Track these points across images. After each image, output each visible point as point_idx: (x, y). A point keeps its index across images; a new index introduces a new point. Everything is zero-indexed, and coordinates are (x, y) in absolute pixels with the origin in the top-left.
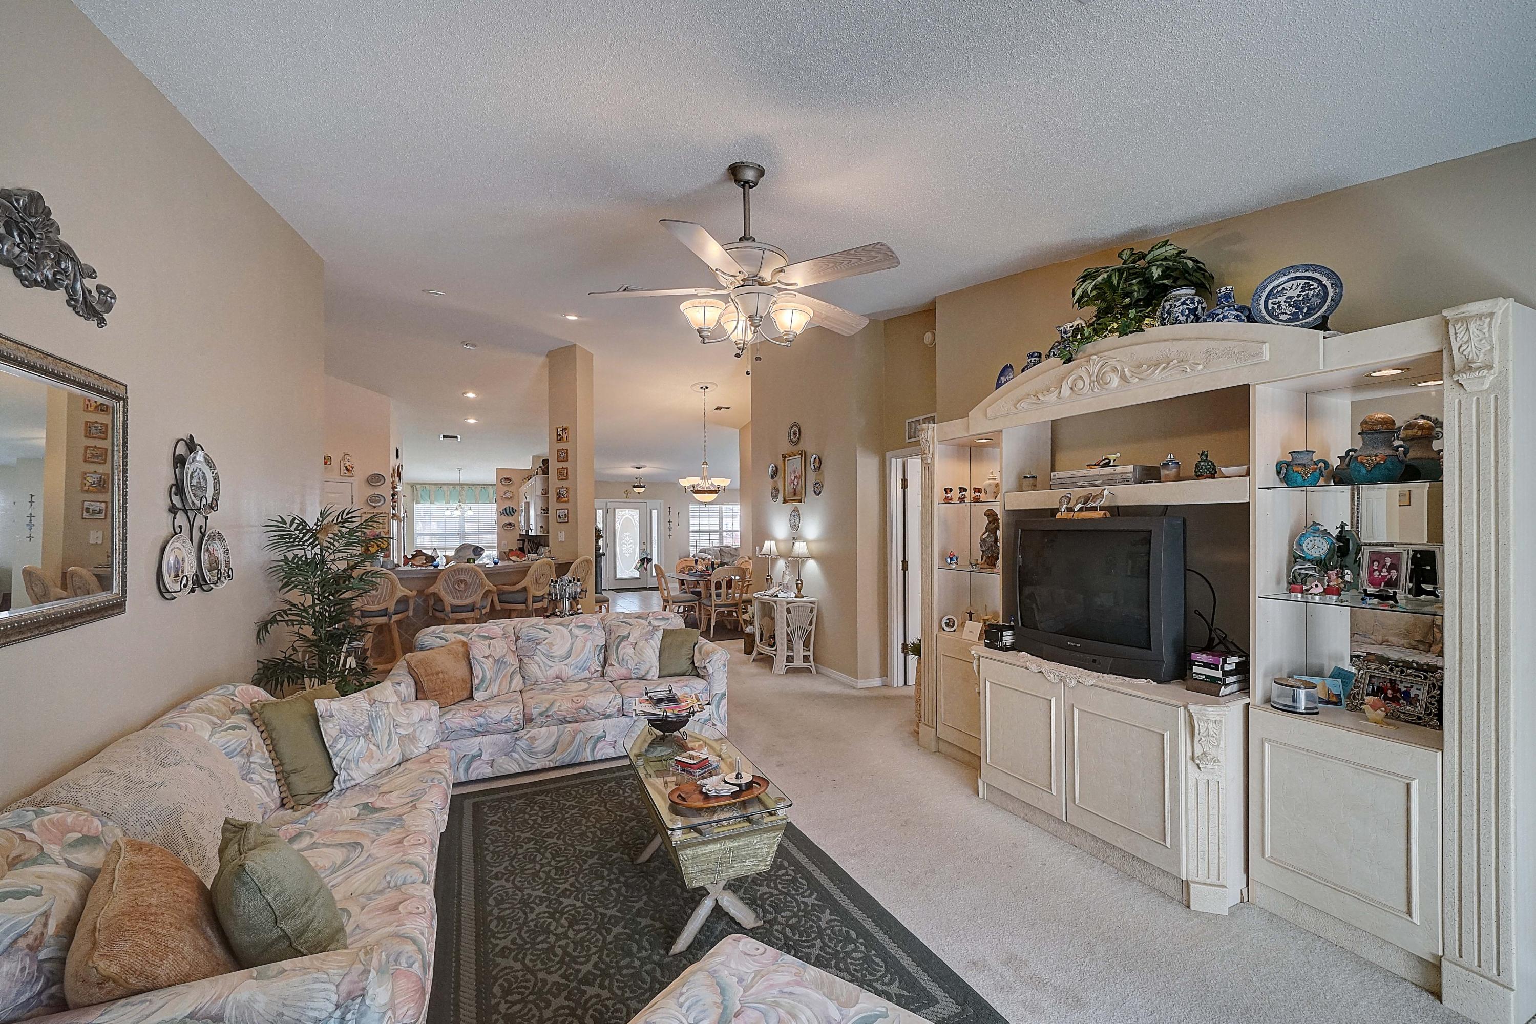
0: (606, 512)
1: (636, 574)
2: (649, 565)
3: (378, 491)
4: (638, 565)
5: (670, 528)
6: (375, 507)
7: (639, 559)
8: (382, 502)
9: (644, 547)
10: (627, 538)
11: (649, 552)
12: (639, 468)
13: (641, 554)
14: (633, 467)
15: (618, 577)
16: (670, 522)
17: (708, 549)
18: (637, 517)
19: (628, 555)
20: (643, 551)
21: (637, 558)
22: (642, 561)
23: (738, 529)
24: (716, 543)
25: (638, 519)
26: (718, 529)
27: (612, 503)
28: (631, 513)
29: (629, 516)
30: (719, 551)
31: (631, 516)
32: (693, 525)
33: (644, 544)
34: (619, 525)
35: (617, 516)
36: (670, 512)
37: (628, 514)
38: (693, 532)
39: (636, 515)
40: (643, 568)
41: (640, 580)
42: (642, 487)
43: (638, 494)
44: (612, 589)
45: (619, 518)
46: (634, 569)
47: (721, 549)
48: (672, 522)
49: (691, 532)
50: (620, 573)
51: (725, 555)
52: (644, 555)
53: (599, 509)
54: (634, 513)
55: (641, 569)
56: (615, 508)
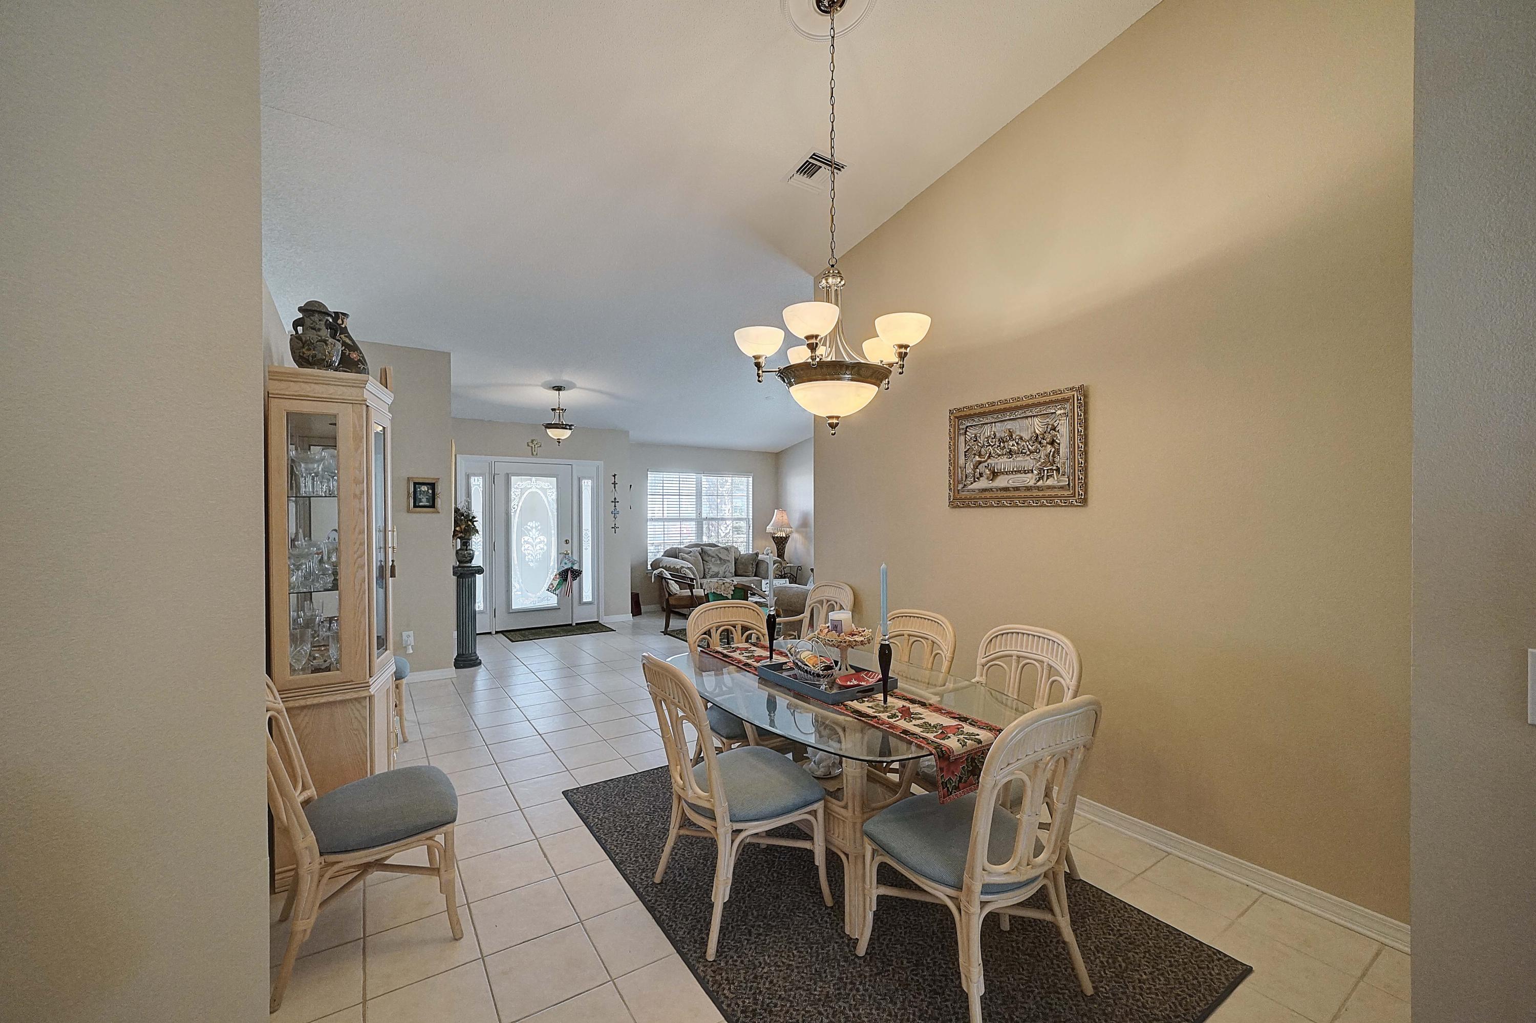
0: (491, 480)
1: (552, 600)
2: (576, 583)
4: (555, 583)
5: (615, 513)
7: (556, 572)
9: (567, 548)
10: (534, 533)
11: (576, 558)
13: (560, 562)
15: (515, 606)
16: (615, 501)
17: (681, 551)
19: (534, 565)
20: (563, 555)
21: (553, 570)
22: (563, 575)
24: (693, 539)
25: (554, 496)
26: (694, 516)
27: (502, 464)
28: (542, 484)
29: (537, 490)
30: (700, 554)
31: (542, 489)
32: (653, 508)
33: (567, 543)
34: (516, 507)
35: (513, 490)
36: (615, 483)
37: (534, 486)
38: (652, 520)
39: (550, 489)
40: (564, 587)
41: (558, 610)
42: (567, 429)
43: (559, 442)
44: (497, 632)
45: (517, 493)
46: (548, 590)
47: (702, 549)
48: (618, 502)
49: (650, 519)
50: (519, 602)
51: (711, 561)
52: (566, 564)
53: (475, 475)
54: (546, 484)
55: (561, 590)
56: (508, 474)
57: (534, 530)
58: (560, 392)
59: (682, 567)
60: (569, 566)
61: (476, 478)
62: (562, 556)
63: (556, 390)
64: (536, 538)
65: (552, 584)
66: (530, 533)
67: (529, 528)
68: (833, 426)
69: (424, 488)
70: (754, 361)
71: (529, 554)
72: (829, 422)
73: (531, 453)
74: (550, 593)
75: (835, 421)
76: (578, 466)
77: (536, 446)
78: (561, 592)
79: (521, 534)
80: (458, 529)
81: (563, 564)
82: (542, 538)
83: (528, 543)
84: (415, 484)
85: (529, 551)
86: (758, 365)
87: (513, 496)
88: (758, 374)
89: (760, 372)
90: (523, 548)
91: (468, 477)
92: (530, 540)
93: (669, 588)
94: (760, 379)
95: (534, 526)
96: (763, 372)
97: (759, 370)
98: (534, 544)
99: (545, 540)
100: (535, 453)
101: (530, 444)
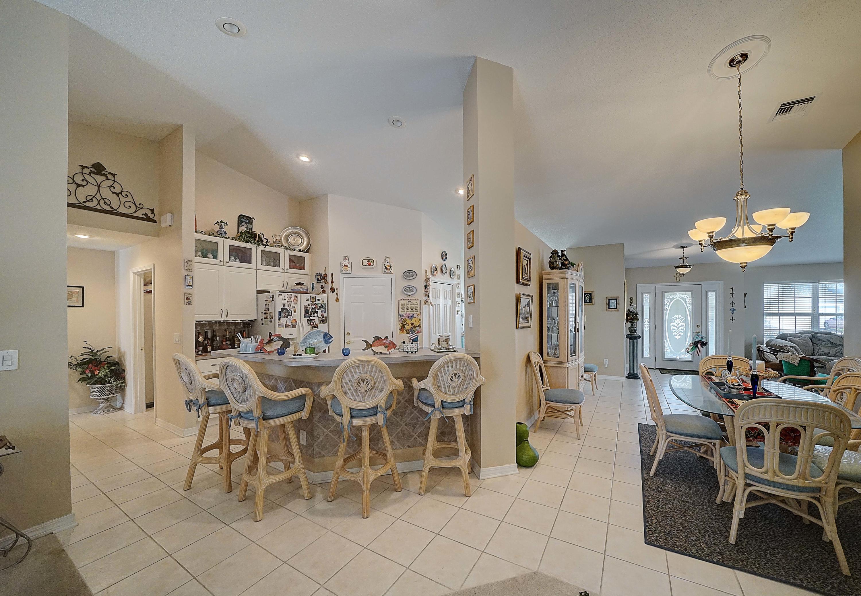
0: (654, 295)
1: (688, 357)
2: (704, 349)
3: (411, 283)
4: (690, 348)
5: (732, 311)
6: (410, 295)
7: (690, 342)
8: (415, 292)
9: (698, 330)
10: (678, 321)
11: (704, 335)
12: (683, 247)
13: (693, 337)
14: (676, 247)
15: (667, 357)
16: (733, 303)
17: (791, 335)
18: (690, 301)
19: (678, 337)
21: (688, 341)
22: (695, 344)
23: (843, 312)
24: (808, 328)
26: (810, 311)
27: (660, 287)
28: (683, 296)
29: (679, 299)
30: (811, 339)
31: (682, 298)
32: (769, 307)
33: (698, 327)
34: (667, 308)
35: (665, 299)
36: (732, 293)
37: (678, 297)
38: (768, 315)
39: (688, 298)
40: (696, 351)
41: (692, 363)
42: (688, 267)
43: (684, 275)
44: (656, 369)
45: (668, 301)
46: (685, 351)
47: (812, 335)
48: (735, 304)
49: (765, 314)
50: (668, 355)
51: (821, 344)
52: (697, 338)
53: (645, 293)
54: (685, 296)
55: (694, 351)
56: (663, 292)
57: (678, 319)
58: (684, 249)
59: (785, 346)
60: (699, 339)
61: (646, 295)
62: (695, 334)
63: (682, 248)
64: (679, 323)
65: (688, 348)
66: (675, 321)
67: (675, 318)
68: (743, 267)
69: (613, 301)
70: (699, 242)
71: (675, 332)
72: (741, 265)
73: (676, 280)
74: (686, 353)
75: (744, 265)
76: (705, 285)
77: (679, 276)
78: (694, 353)
79: (670, 322)
80: (628, 318)
81: (695, 338)
82: (683, 324)
83: (674, 326)
84: (609, 300)
85: (675, 330)
86: (701, 244)
87: (666, 303)
88: (701, 249)
89: (702, 247)
90: (671, 329)
91: (642, 294)
92: (676, 325)
93: (765, 357)
94: (702, 250)
95: (678, 317)
96: (703, 247)
97: (701, 246)
98: (678, 327)
99: (685, 325)
100: (678, 280)
101: (675, 276)
